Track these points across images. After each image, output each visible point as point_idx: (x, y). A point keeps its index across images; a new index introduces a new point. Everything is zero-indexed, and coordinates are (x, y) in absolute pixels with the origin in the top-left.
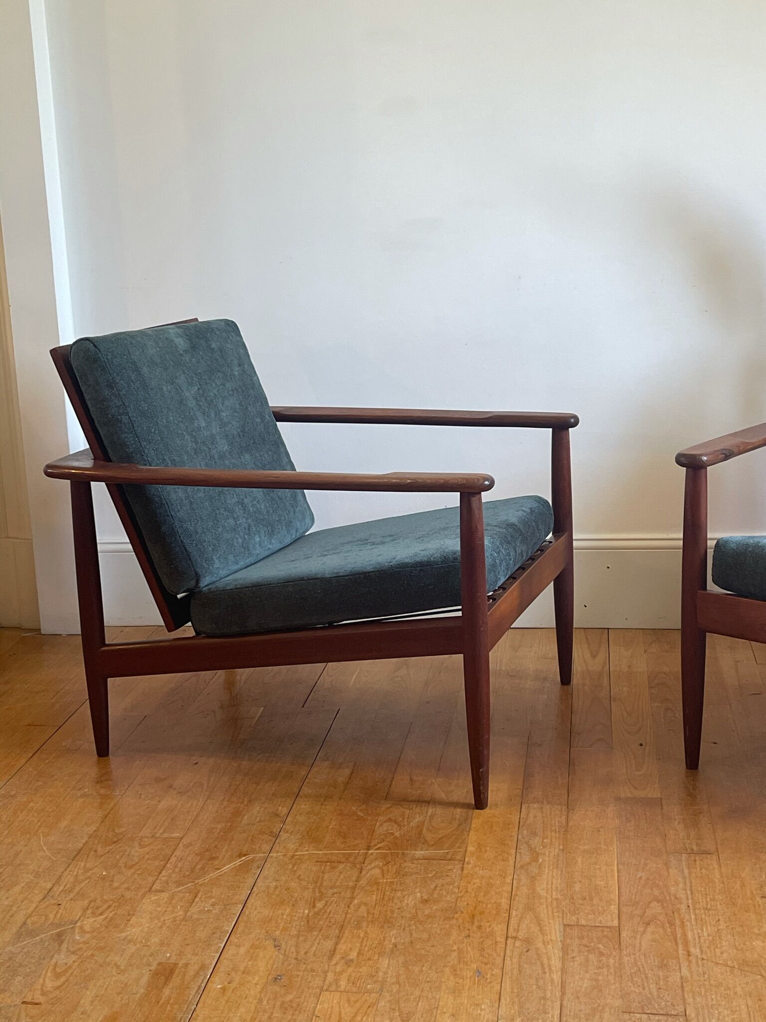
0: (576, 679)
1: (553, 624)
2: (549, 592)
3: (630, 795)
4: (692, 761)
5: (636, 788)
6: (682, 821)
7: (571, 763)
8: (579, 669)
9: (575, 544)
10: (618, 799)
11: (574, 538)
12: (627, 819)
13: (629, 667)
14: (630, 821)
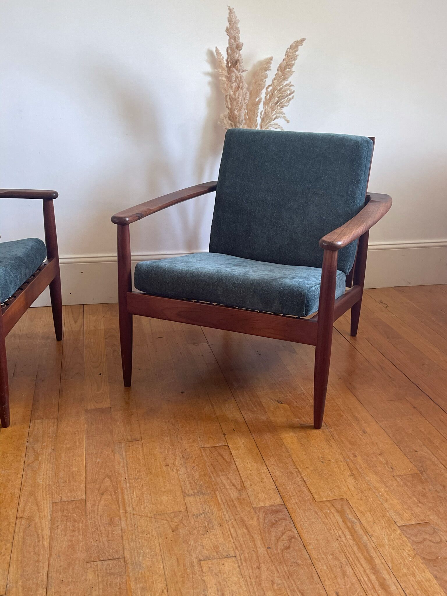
0: (65, 337)
1: (51, 305)
2: (47, 290)
3: (93, 408)
4: (128, 382)
5: (97, 403)
6: (122, 421)
7: (61, 391)
8: (67, 330)
9: (60, 261)
10: (86, 411)
11: (59, 257)
12: (91, 423)
13: (95, 326)
14: (93, 425)
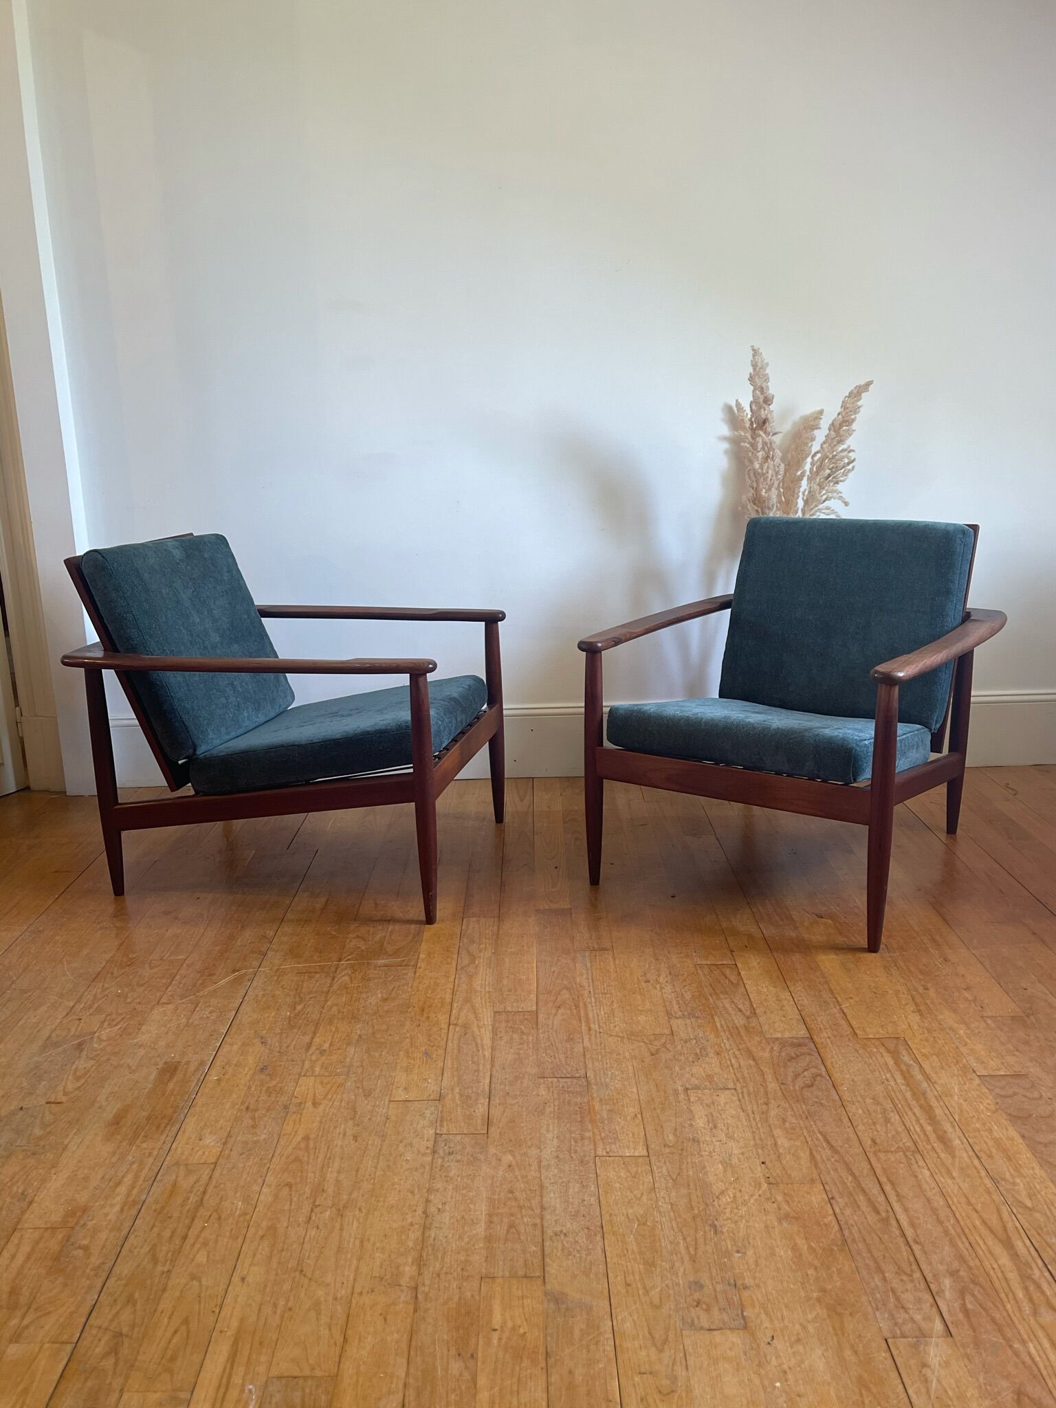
0: (507, 818)
1: (489, 776)
2: (485, 749)
3: (547, 907)
4: (595, 879)
5: (552, 902)
6: (586, 926)
7: (502, 884)
8: (510, 809)
9: (505, 712)
10: (538, 911)
11: (504, 707)
12: (544, 926)
13: (549, 807)
14: (547, 928)
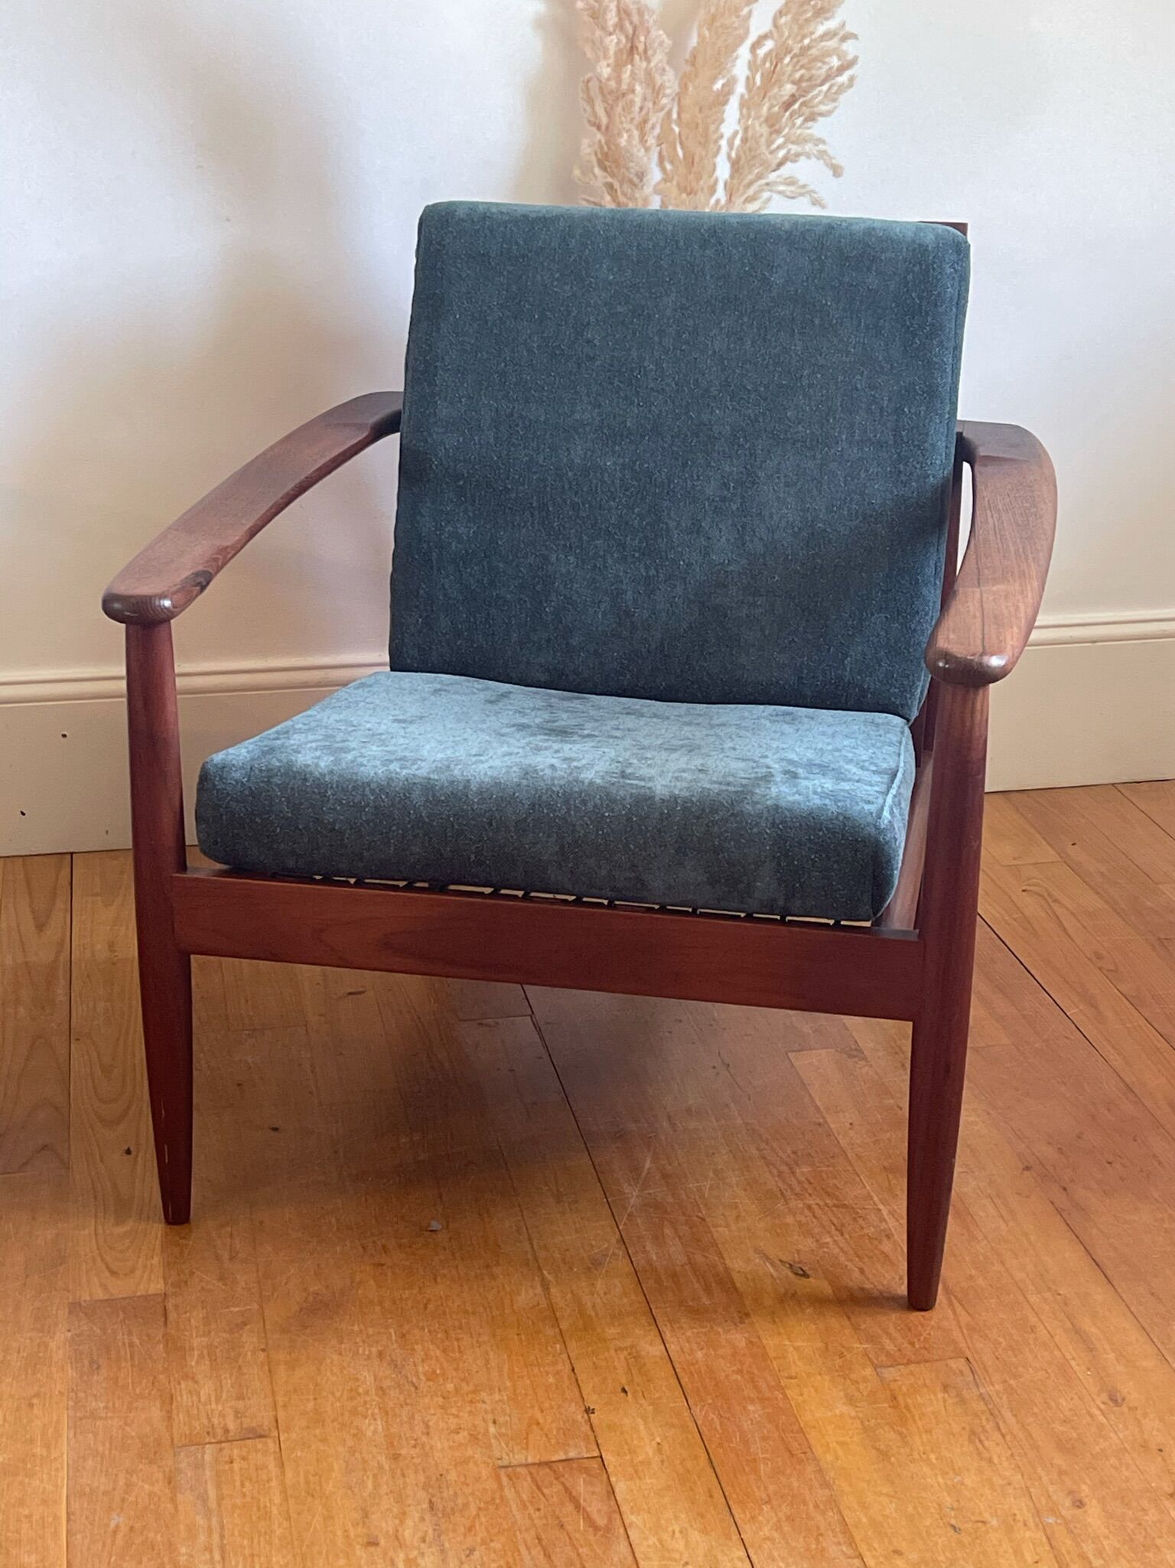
3: (100, 1295)
5: (113, 1273)
6: (205, 1352)
8: (9, 962)
12: (92, 1362)
14: (98, 1368)
